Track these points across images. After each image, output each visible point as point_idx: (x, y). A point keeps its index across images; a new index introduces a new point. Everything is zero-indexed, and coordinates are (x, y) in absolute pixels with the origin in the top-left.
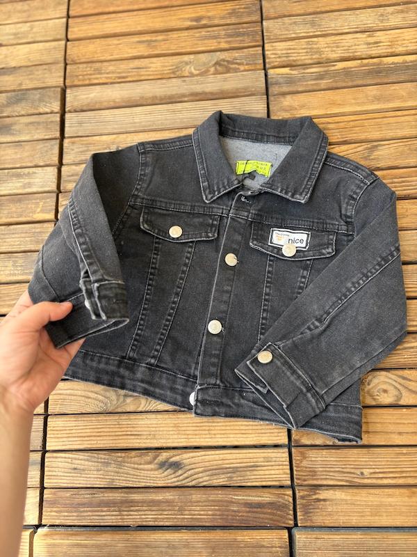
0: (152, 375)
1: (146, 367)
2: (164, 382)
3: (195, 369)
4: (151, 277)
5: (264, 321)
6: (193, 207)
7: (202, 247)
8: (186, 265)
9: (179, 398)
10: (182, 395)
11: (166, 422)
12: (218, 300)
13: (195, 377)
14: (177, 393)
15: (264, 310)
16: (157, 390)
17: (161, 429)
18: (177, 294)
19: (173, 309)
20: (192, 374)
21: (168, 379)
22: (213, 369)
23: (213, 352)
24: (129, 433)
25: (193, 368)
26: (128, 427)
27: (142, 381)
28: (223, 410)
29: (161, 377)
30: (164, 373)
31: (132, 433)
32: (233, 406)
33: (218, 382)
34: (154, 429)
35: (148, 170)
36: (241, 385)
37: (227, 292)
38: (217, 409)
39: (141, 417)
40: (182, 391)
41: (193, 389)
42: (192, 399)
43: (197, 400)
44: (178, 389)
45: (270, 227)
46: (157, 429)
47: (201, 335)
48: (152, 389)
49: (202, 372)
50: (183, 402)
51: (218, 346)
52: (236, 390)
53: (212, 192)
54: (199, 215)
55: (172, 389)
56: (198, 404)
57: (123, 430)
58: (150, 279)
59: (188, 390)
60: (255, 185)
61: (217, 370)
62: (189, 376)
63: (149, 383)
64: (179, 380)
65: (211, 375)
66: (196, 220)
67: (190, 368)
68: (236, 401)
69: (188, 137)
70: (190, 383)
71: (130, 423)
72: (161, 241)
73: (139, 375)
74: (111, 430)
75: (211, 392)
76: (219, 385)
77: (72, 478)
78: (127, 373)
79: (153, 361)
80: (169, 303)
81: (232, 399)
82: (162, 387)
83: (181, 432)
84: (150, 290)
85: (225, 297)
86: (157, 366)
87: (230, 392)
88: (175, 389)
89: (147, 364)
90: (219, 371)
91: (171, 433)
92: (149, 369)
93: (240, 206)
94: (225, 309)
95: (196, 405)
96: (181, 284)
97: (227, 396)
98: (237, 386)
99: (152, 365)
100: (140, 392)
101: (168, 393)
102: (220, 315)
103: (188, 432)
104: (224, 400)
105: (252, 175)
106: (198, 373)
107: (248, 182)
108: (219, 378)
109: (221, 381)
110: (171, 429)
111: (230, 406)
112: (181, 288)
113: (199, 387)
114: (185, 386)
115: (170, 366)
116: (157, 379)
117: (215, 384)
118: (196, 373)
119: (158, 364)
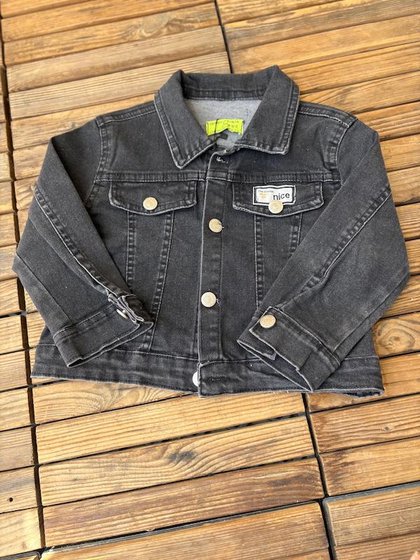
0: (148, 361)
1: (140, 354)
2: (162, 366)
3: (194, 347)
4: (131, 256)
5: (260, 286)
6: (165, 176)
7: (181, 217)
8: (166, 238)
9: (181, 381)
10: (184, 378)
11: (170, 410)
12: (208, 269)
13: (195, 356)
14: (177, 377)
15: (259, 274)
16: (156, 377)
17: (166, 418)
18: (162, 271)
19: (160, 287)
20: (191, 353)
21: (165, 363)
22: (213, 344)
23: (211, 326)
24: (131, 429)
25: (192, 347)
26: (128, 423)
27: (137, 369)
28: (230, 386)
29: (157, 362)
30: (161, 357)
31: (135, 429)
32: (241, 379)
33: (221, 356)
34: (158, 420)
35: (110, 144)
36: (246, 357)
37: (216, 260)
38: (224, 386)
39: (141, 410)
40: (183, 373)
41: (195, 369)
42: (196, 380)
43: (201, 380)
44: (178, 372)
45: (251, 185)
46: (162, 419)
47: (195, 311)
48: (149, 376)
49: (202, 349)
50: (185, 385)
51: (215, 319)
52: (242, 363)
53: (184, 156)
54: (173, 183)
55: (172, 373)
56: (203, 383)
57: (123, 427)
58: (130, 259)
59: (190, 370)
60: (229, 144)
61: (218, 343)
62: (189, 355)
63: (146, 370)
64: (178, 362)
65: (213, 350)
66: (171, 189)
67: (189, 347)
68: (244, 373)
69: (150, 104)
70: (190, 363)
71: (130, 418)
72: (135, 216)
73: (133, 363)
74: (110, 429)
75: (215, 368)
76: (222, 360)
77: (73, 490)
78: (119, 363)
79: (146, 346)
80: (155, 282)
81: (238, 372)
82: (160, 373)
83: (188, 418)
84: (131, 270)
85: (215, 266)
86: (151, 351)
87: (235, 366)
88: (175, 372)
89: (140, 350)
90: (220, 345)
91: (177, 421)
92: (143, 355)
93: (217, 167)
94: (217, 279)
95: (201, 385)
96: (165, 259)
97: (233, 370)
98: (241, 358)
99: (145, 350)
100: (136, 382)
101: (168, 378)
102: (213, 286)
103: (196, 417)
104: (231, 375)
105: (224, 134)
106: (198, 351)
107: (221, 142)
108: (221, 352)
109: (224, 355)
110: (177, 416)
111: (237, 381)
112: (164, 264)
113: (201, 365)
114: (186, 366)
115: (166, 348)
116: (153, 365)
117: (218, 359)
118: (195, 351)
119: (153, 349)
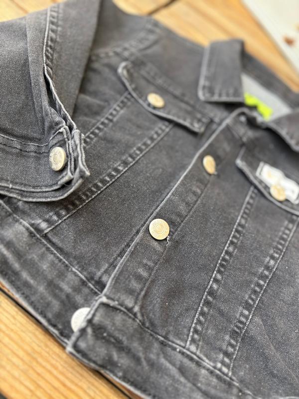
0: (30, 246)
1: (27, 229)
2: (45, 266)
3: (106, 272)
5: (227, 257)
8: (152, 139)
9: (56, 305)
10: (62, 302)
13: (101, 285)
14: (56, 296)
15: (232, 243)
16: (25, 275)
18: (125, 163)
19: (111, 176)
20: (96, 278)
21: (52, 264)
22: (135, 285)
23: (145, 261)
25: (102, 270)
29: (42, 257)
30: (52, 253)
33: (136, 309)
37: (194, 193)
40: (68, 296)
41: (87, 303)
42: (79, 319)
43: (90, 322)
44: (61, 290)
47: (134, 231)
49: (117, 280)
50: (58, 316)
53: (211, 90)
55: (52, 286)
56: (89, 330)
59: (79, 299)
61: (141, 290)
62: (91, 278)
63: (19, 255)
64: (70, 276)
65: (131, 292)
66: (183, 105)
67: (98, 267)
70: (86, 291)
72: (132, 100)
73: (9, 234)
75: (119, 318)
76: (135, 315)
79: (44, 225)
81: (147, 349)
82: (36, 273)
85: (191, 198)
86: (46, 236)
87: (147, 337)
88: (57, 287)
89: (32, 225)
90: (143, 293)
92: (31, 234)
94: (184, 213)
95: (83, 331)
99: (39, 230)
101: (41, 289)
102: (174, 217)
106: (109, 282)
108: (139, 303)
110: (21, 353)
114: (77, 290)
115: (68, 247)
116: (34, 256)
117: (130, 310)
118: (104, 279)
119: (49, 236)
